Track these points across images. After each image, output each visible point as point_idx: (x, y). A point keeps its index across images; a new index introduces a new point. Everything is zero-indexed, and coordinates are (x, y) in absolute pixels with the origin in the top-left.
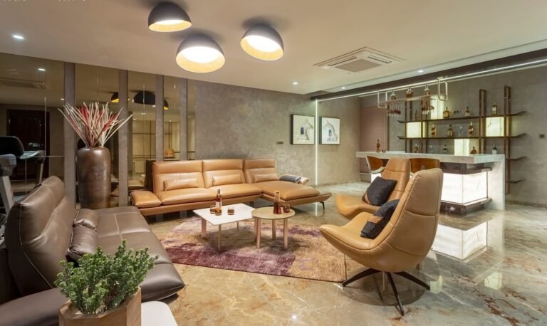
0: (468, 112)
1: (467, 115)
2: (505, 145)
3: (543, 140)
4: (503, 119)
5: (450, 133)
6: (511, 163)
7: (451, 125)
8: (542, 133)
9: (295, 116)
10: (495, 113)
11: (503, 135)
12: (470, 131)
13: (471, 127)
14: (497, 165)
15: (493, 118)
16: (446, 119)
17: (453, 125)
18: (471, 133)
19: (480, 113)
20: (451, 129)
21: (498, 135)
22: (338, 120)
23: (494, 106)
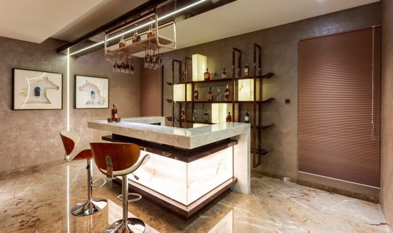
0: (225, 73)
1: (223, 76)
2: (255, 111)
3: (288, 106)
4: (252, 80)
5: (209, 97)
6: (261, 130)
7: (210, 88)
8: (288, 98)
9: (16, 71)
10: (247, 74)
11: (252, 100)
12: (226, 94)
13: (227, 91)
14: (242, 137)
15: (244, 80)
16: (207, 81)
17: (212, 88)
18: (227, 96)
19: (234, 74)
20: (210, 93)
21: (248, 100)
22: (107, 80)
23: (247, 67)
